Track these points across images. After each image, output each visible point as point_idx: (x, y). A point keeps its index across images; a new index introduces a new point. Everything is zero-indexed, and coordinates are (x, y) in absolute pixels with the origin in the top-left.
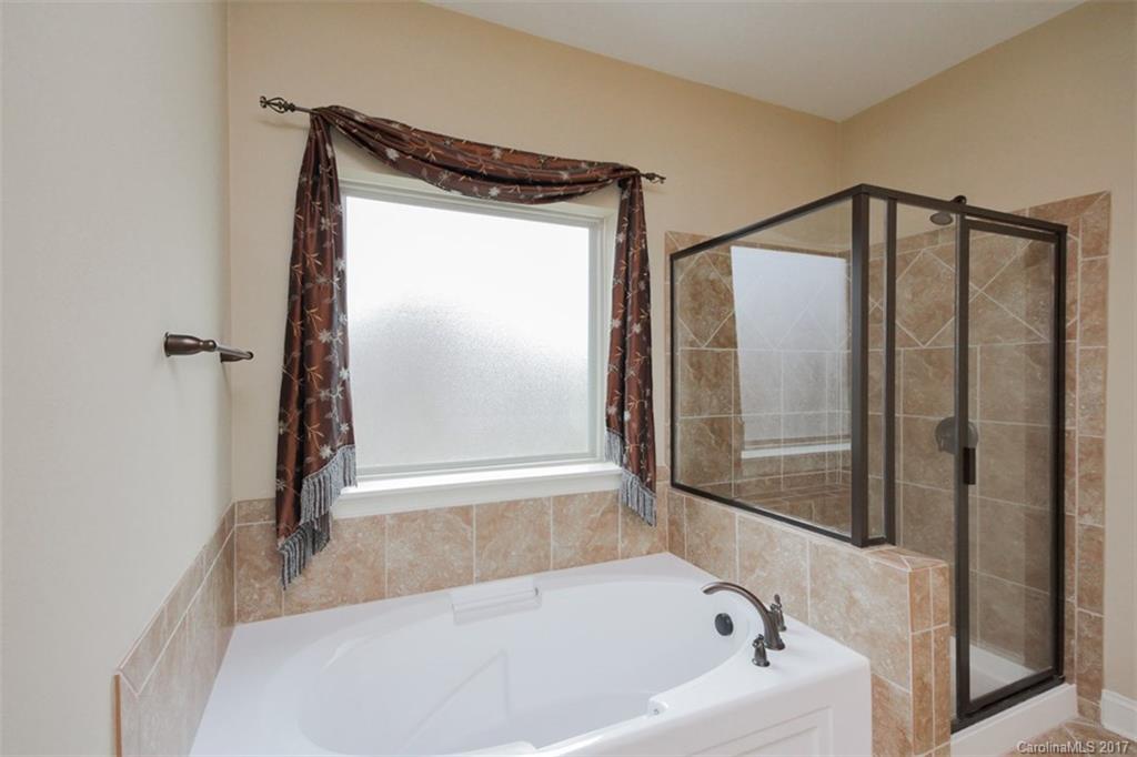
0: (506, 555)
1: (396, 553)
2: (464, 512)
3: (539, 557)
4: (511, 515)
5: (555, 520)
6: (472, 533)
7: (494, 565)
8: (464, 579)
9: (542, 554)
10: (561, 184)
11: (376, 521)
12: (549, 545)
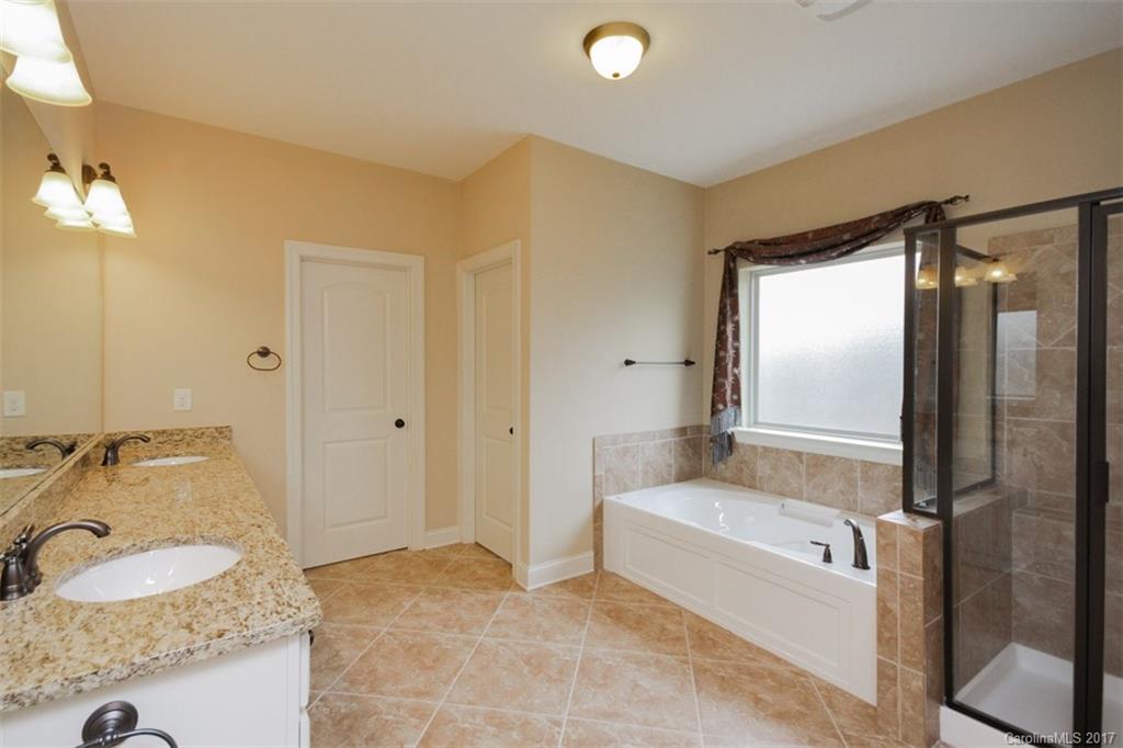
0: (825, 490)
1: (763, 468)
2: (799, 455)
3: (848, 500)
4: (829, 465)
5: (862, 478)
6: (803, 468)
7: (816, 494)
8: (798, 496)
9: (851, 499)
10: (845, 243)
11: (754, 448)
12: (857, 494)
